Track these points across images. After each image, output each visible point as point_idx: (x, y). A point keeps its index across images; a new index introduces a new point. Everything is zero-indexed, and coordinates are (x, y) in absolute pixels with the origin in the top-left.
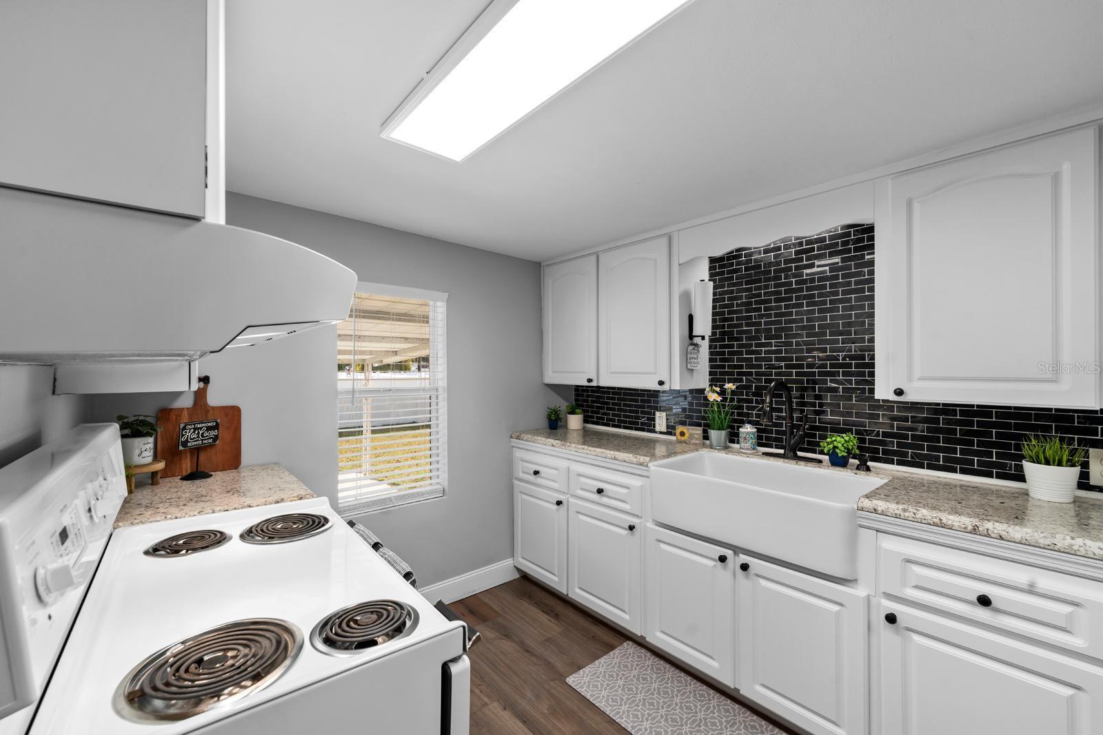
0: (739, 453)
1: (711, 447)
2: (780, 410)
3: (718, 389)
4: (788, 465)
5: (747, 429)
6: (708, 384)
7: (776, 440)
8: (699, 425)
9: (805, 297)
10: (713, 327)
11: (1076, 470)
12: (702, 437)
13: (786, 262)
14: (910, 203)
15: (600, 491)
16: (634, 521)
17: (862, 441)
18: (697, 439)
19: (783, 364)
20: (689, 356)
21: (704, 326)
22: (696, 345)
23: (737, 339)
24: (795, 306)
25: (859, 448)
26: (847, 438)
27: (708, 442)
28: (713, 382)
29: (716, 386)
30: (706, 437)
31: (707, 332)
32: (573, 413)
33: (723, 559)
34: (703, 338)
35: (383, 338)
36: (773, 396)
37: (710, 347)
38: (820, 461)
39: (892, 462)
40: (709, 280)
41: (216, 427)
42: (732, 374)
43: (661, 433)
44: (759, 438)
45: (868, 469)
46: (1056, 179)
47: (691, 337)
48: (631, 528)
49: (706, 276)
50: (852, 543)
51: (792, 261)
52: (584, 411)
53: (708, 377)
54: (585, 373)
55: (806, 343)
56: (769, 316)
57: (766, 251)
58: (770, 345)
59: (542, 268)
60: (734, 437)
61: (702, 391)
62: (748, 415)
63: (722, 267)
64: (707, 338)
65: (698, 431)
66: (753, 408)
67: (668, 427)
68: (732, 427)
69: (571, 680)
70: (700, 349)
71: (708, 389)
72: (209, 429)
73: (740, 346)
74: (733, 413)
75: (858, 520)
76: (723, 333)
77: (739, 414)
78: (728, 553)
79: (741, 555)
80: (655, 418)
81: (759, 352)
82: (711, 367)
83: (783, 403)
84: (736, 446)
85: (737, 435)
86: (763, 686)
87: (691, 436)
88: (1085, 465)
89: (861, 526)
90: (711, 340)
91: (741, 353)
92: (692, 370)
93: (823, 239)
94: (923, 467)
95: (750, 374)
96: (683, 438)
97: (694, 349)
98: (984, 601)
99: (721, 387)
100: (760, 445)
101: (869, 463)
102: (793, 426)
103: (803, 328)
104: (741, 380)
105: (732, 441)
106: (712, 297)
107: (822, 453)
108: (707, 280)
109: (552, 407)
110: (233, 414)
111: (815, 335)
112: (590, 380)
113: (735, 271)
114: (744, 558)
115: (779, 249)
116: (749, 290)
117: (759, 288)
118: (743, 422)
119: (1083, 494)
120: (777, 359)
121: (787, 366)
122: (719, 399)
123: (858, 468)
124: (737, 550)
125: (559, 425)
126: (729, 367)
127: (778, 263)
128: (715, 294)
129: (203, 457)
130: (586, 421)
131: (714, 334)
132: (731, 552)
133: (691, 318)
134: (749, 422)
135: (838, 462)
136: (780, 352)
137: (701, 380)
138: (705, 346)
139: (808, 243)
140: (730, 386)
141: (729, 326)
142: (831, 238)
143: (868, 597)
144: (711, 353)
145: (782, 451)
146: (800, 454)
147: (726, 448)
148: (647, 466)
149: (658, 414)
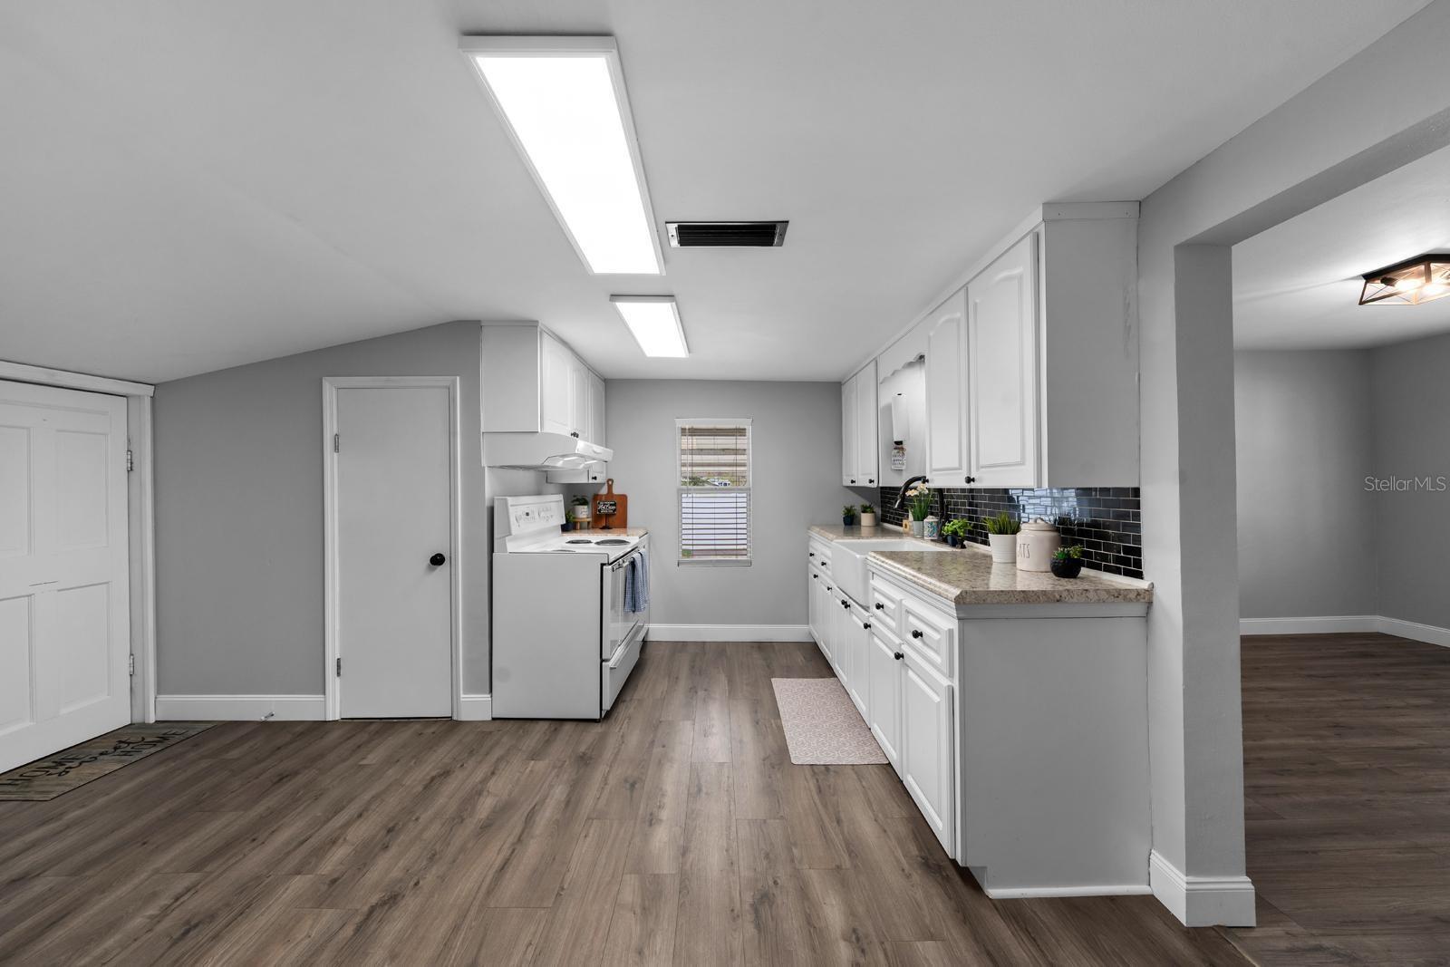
35: (723, 450)
41: (615, 505)
69: (773, 680)
72: (611, 505)
101: (966, 542)
109: (848, 506)
110: (624, 498)
129: (611, 519)
134: (932, 514)
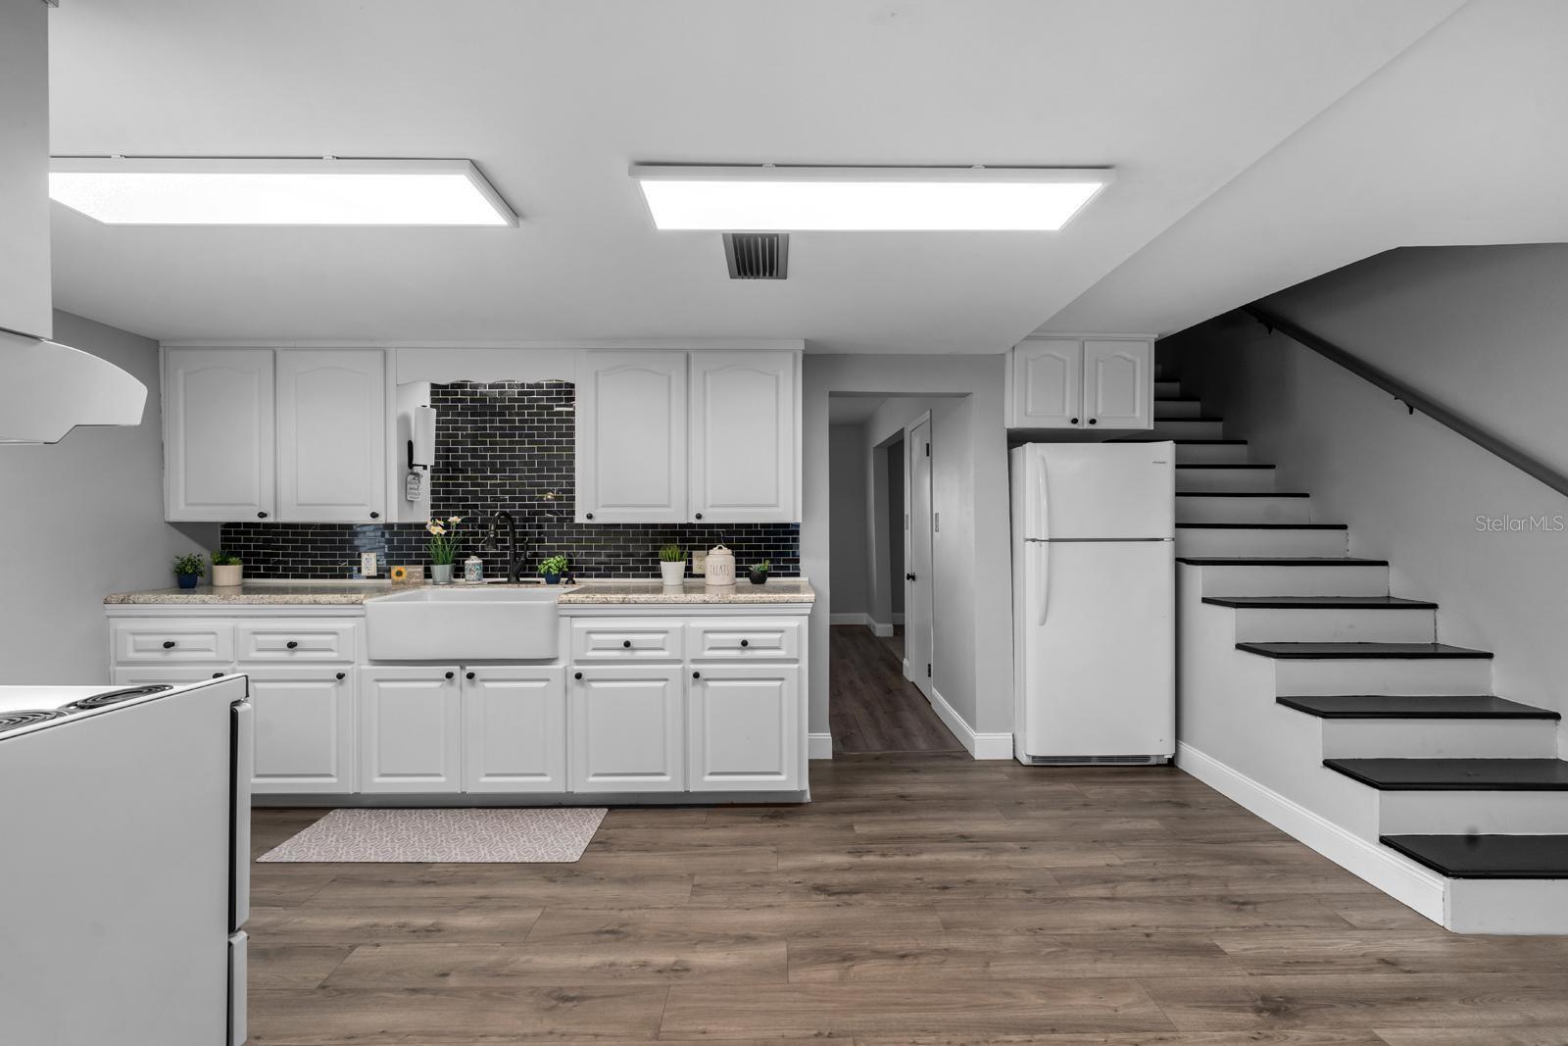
0: (465, 585)
1: (435, 583)
2: (505, 541)
3: (442, 523)
4: (511, 589)
5: (473, 562)
6: (430, 518)
7: (501, 569)
8: (420, 563)
9: (527, 436)
10: (436, 457)
11: (682, 564)
12: (423, 576)
13: (510, 400)
14: (596, 374)
15: (292, 645)
16: (341, 669)
17: (570, 561)
18: (417, 578)
19: (507, 497)
20: (409, 486)
21: (426, 454)
22: (417, 475)
23: (462, 471)
24: (517, 443)
25: (567, 567)
26: (558, 559)
27: (431, 580)
28: (435, 515)
29: (439, 519)
30: (428, 575)
31: (431, 461)
32: (224, 562)
33: (449, 675)
34: (425, 467)
36: (497, 527)
37: (432, 478)
38: (539, 582)
39: (590, 576)
40: (431, 406)
42: (457, 506)
43: (368, 577)
44: (485, 569)
45: (574, 583)
46: (670, 378)
47: (411, 465)
48: (340, 676)
49: (428, 402)
50: (555, 628)
51: (515, 400)
52: (245, 561)
53: (429, 511)
54: (254, 505)
55: (527, 478)
56: (494, 450)
57: (491, 387)
58: (495, 478)
59: (161, 350)
60: (459, 572)
61: (423, 526)
62: (474, 548)
63: (445, 396)
64: (429, 468)
65: (420, 569)
66: (480, 541)
67: (378, 570)
68: (458, 562)
70: (422, 480)
71: (430, 523)
73: (465, 478)
74: (457, 547)
75: (558, 613)
76: (447, 464)
77: (464, 548)
78: (455, 669)
79: (467, 667)
80: (360, 561)
81: (485, 485)
82: (434, 500)
83: (507, 534)
84: (461, 580)
85: (463, 569)
86: (488, 775)
87: (410, 575)
88: (690, 562)
89: (561, 616)
90: (434, 471)
91: (466, 485)
92: (412, 501)
93: (541, 386)
94: (610, 577)
95: (476, 506)
96: (400, 579)
97: (414, 479)
98: (627, 644)
99: (445, 520)
100: (485, 576)
102: (516, 555)
103: (525, 464)
104: (466, 513)
105: (457, 576)
106: (435, 425)
107: (540, 576)
108: (429, 406)
111: (535, 471)
112: (262, 515)
113: (460, 400)
114: (470, 669)
115: (503, 386)
116: (475, 422)
117: (485, 422)
118: (468, 556)
119: (688, 580)
120: (502, 492)
121: (511, 499)
122: (443, 532)
123: (567, 583)
124: (462, 663)
125: (198, 581)
126: (454, 499)
127: (503, 400)
128: (438, 422)
130: (246, 575)
131: (437, 464)
132: (458, 667)
133: (410, 445)
135: (553, 580)
136: (505, 485)
137: (422, 513)
138: (426, 475)
139: (529, 386)
140: (454, 519)
141: (454, 457)
142: (548, 386)
143: (566, 667)
144: (434, 485)
145: (506, 579)
146: (521, 579)
147: (450, 583)
148: (361, 604)
149: (364, 556)
